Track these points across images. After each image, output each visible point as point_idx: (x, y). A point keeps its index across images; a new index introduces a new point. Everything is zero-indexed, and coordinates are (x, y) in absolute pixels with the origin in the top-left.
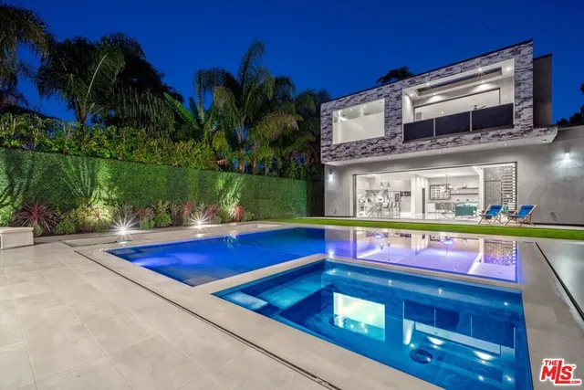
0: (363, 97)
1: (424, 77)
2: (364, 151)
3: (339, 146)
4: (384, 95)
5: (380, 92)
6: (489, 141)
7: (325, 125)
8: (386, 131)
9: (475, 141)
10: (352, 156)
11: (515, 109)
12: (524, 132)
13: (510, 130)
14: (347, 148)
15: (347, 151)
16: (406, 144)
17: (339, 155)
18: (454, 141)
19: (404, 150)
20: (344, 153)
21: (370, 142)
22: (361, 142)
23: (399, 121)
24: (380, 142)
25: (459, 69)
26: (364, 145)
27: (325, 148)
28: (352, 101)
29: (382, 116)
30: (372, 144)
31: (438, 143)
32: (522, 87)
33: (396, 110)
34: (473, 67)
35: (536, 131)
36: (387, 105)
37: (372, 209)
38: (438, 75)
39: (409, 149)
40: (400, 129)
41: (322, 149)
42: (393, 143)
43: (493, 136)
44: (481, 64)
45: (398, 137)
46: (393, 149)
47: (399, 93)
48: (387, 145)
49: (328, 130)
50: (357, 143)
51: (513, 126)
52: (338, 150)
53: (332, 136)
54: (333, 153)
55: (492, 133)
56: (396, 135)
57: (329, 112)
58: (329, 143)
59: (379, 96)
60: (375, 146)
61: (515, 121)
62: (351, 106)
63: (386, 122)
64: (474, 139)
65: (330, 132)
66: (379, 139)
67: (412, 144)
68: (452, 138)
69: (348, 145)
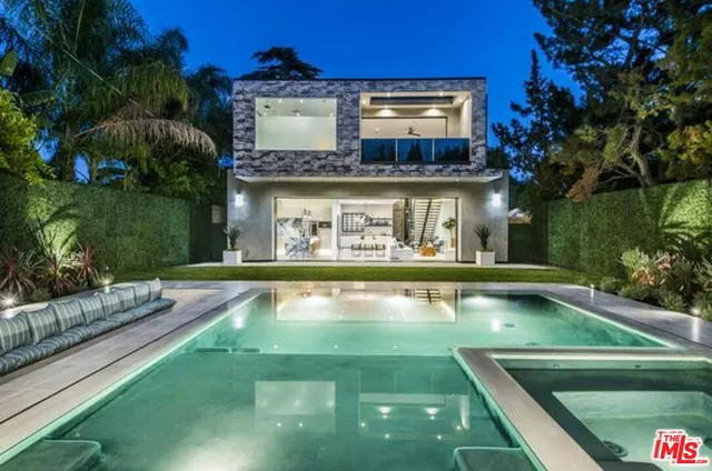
0: (306, 87)
1: (385, 85)
2: (307, 167)
3: (267, 153)
4: (337, 93)
5: (331, 88)
6: (450, 175)
7: (242, 117)
8: (338, 144)
9: (438, 174)
10: (287, 171)
11: (471, 145)
12: (479, 171)
13: (468, 167)
14: (281, 159)
15: (281, 163)
16: (364, 166)
17: (266, 168)
18: (417, 170)
19: (361, 173)
20: (275, 166)
21: (316, 155)
22: (303, 153)
23: (355, 134)
24: (330, 158)
25: (424, 88)
26: (307, 158)
27: (241, 154)
28: (288, 89)
29: (332, 121)
30: (319, 159)
31: (401, 171)
32: (478, 123)
33: (352, 118)
34: (435, 89)
35: (488, 171)
36: (340, 109)
37: (295, 247)
38: (402, 87)
39: (367, 173)
40: (356, 145)
41: (236, 155)
42: (348, 161)
43: (454, 170)
44: (442, 87)
45: (354, 155)
46: (347, 169)
47: (355, 96)
48: (340, 164)
49: (247, 125)
50: (296, 153)
51: (469, 163)
52: (265, 159)
53: (254, 136)
54: (257, 163)
55: (453, 167)
56: (352, 151)
57: (249, 96)
58: (249, 146)
59: (329, 94)
60: (323, 162)
61: (472, 158)
62: (287, 96)
63: (339, 131)
64: (437, 171)
65: (251, 129)
66: (329, 153)
67: (372, 167)
68: (415, 167)
69: (282, 155)
